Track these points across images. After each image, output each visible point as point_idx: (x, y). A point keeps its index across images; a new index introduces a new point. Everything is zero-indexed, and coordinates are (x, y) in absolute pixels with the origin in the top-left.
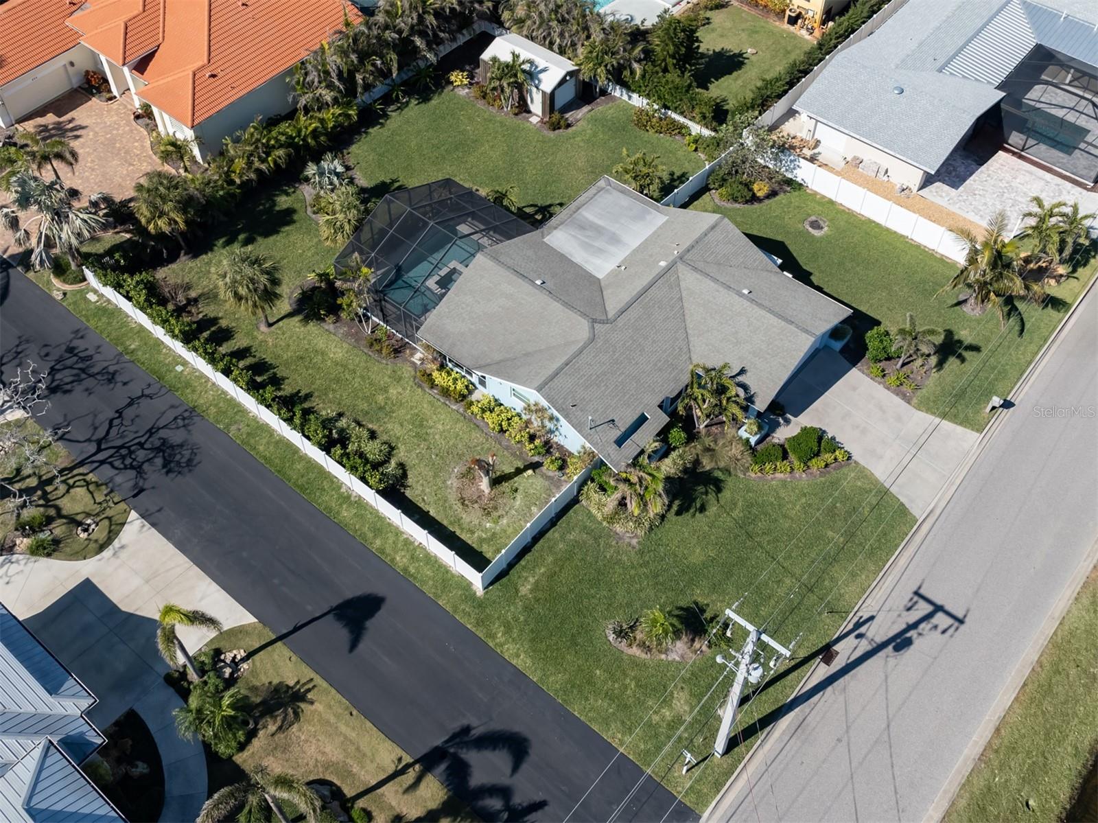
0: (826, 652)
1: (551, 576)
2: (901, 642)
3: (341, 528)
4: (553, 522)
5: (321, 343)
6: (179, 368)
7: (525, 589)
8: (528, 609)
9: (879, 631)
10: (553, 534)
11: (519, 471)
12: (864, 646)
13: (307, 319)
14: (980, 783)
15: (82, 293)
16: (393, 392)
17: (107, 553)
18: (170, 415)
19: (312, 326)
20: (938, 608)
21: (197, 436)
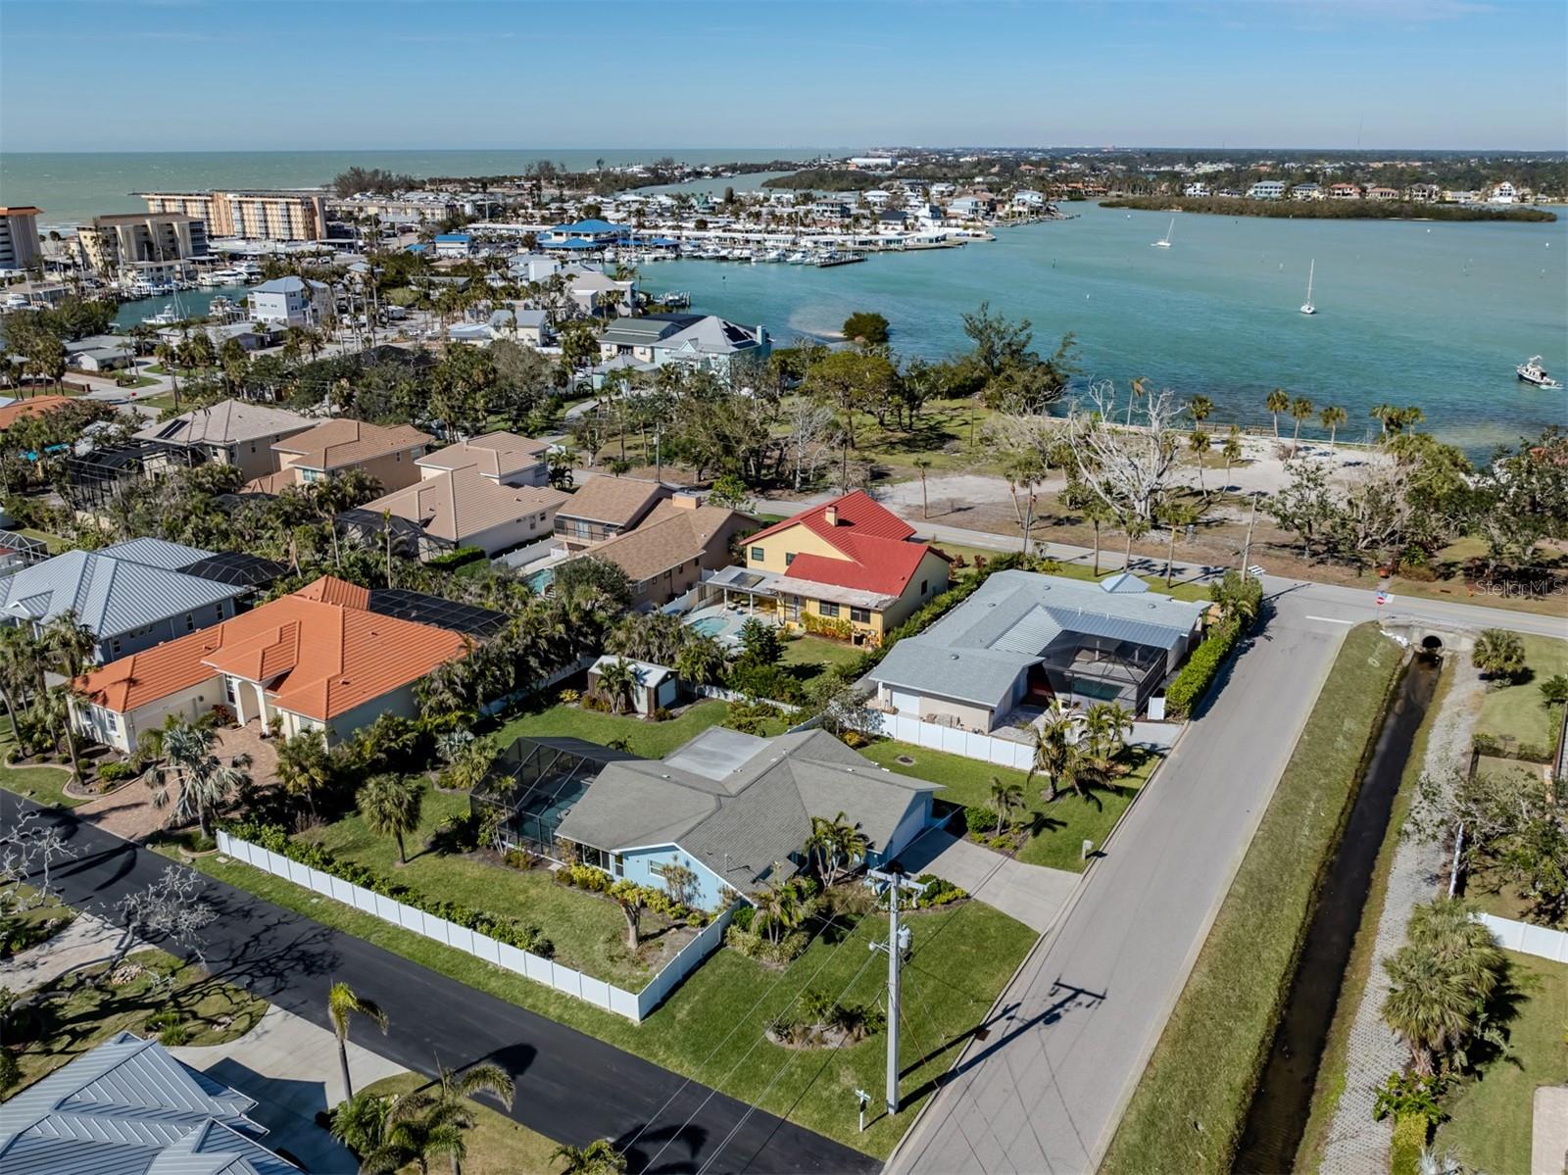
0: (981, 1032)
1: (705, 1001)
2: (1051, 1017)
3: (491, 996)
4: (702, 962)
5: (458, 868)
6: (315, 901)
7: (681, 1015)
8: (686, 1029)
9: (1026, 1013)
10: (705, 970)
11: (663, 932)
12: (1015, 1025)
13: (442, 854)
14: (1144, 1103)
15: (213, 859)
16: (533, 892)
17: (248, 1037)
18: (310, 934)
19: (449, 858)
20: (1078, 992)
21: (337, 946)
